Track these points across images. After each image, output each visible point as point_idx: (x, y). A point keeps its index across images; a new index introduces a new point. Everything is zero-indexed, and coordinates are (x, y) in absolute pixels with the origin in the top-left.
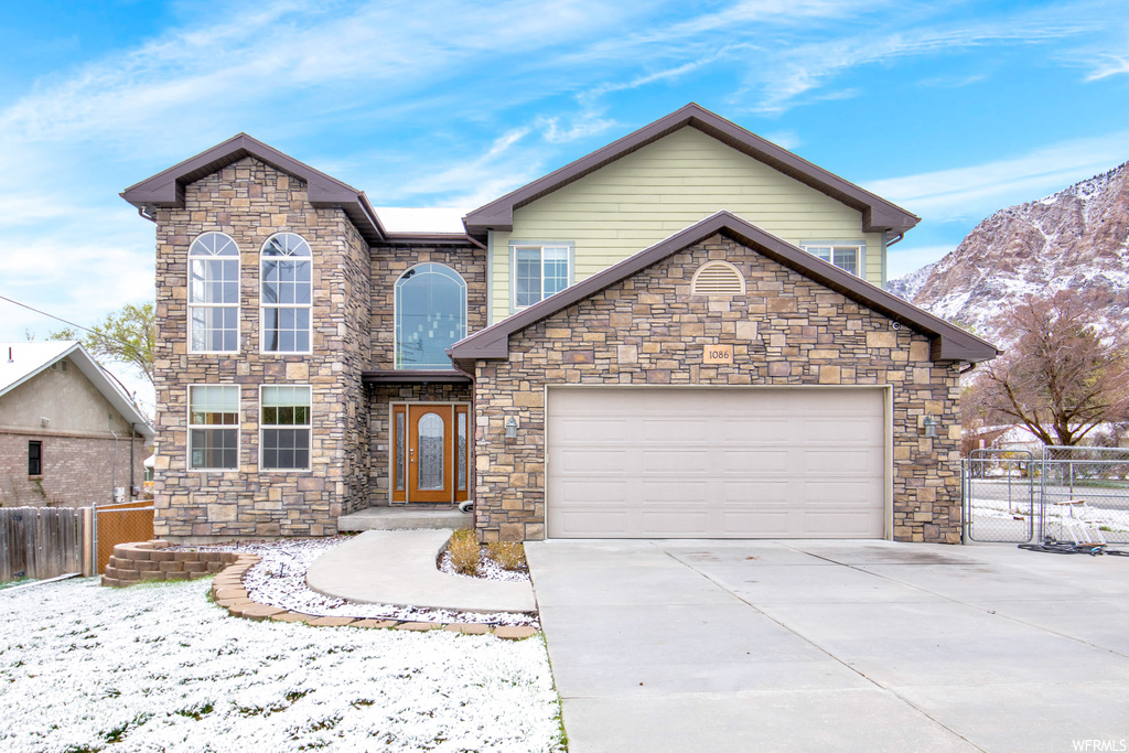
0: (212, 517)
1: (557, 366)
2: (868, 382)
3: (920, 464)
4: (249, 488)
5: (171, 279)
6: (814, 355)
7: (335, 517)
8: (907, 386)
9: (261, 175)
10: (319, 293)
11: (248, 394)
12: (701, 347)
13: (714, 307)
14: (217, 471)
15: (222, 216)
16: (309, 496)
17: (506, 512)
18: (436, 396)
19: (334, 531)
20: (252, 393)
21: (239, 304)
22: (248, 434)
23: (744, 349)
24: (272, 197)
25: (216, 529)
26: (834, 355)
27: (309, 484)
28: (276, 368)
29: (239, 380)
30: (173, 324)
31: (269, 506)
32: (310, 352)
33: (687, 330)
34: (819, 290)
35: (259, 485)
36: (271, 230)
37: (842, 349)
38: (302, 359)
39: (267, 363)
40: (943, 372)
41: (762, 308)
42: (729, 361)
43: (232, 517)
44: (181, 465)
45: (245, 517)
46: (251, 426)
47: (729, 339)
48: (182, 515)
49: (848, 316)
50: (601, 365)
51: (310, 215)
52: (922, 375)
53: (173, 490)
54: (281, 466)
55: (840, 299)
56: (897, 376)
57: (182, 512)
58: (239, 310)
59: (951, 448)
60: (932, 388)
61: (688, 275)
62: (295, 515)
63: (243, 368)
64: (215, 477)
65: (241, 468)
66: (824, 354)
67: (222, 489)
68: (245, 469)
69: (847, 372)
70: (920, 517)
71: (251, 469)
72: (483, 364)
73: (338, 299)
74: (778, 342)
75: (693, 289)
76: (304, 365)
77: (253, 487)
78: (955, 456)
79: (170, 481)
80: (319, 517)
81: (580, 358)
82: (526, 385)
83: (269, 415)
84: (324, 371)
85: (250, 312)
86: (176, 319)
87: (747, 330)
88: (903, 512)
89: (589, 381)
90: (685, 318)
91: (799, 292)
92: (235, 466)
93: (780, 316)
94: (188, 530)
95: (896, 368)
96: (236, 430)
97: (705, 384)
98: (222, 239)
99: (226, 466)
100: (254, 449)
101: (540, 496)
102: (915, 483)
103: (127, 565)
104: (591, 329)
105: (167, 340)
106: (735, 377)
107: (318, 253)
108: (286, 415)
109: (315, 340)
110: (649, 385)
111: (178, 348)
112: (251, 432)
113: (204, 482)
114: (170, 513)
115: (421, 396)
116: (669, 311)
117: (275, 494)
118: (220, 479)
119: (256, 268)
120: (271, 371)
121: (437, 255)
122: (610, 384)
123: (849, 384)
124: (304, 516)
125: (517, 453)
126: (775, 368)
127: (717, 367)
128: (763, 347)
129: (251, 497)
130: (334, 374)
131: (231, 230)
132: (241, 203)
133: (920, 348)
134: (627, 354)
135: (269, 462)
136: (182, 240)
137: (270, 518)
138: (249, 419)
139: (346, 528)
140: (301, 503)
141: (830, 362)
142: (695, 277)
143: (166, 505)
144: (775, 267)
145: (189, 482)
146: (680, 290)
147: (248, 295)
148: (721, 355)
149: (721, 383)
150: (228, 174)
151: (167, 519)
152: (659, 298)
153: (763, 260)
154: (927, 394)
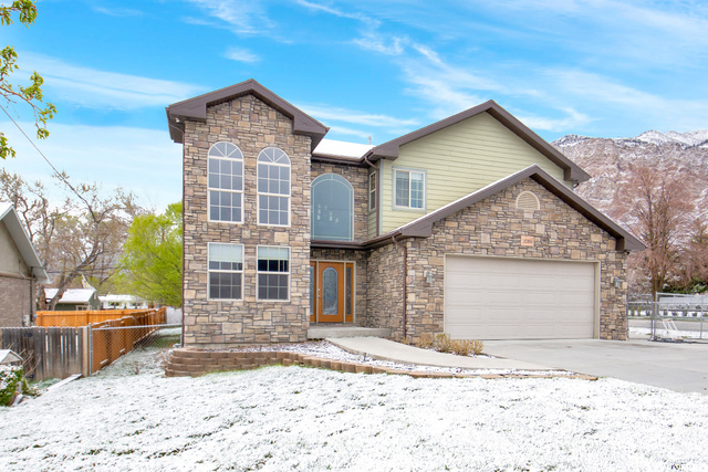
0: (225, 331)
1: (450, 243)
2: (591, 259)
3: (611, 301)
4: (250, 312)
5: (196, 170)
6: (569, 244)
7: (305, 330)
8: (606, 262)
9: (258, 108)
10: (296, 189)
11: (249, 250)
12: (519, 237)
13: (526, 216)
14: (229, 300)
15: (232, 131)
16: (289, 317)
17: (424, 326)
18: (335, 257)
19: (304, 339)
20: (253, 250)
21: (243, 191)
22: (250, 277)
23: (539, 239)
24: (265, 123)
25: (228, 339)
26: (577, 244)
27: (289, 309)
28: (268, 235)
29: (244, 241)
30: (198, 201)
31: (263, 323)
32: (289, 225)
33: (514, 227)
34: (572, 211)
35: (257, 309)
36: (264, 145)
37: (581, 242)
38: (284, 230)
39: (263, 230)
40: (620, 256)
41: (547, 217)
42: (532, 245)
43: (239, 331)
44: (203, 296)
45: (247, 331)
46: (251, 272)
47: (532, 233)
48: (205, 330)
49: (584, 225)
50: (473, 243)
51: (290, 138)
52: (612, 257)
53: (198, 313)
54: (270, 298)
55: (580, 216)
56: (602, 256)
57: (204, 328)
58: (243, 195)
59: (623, 293)
60: (616, 263)
61: (514, 197)
62: (280, 329)
63: (246, 234)
64: (227, 305)
65: (244, 298)
66: (574, 244)
67: (232, 312)
68: (248, 299)
69: (583, 254)
70: (611, 327)
71: (251, 299)
72: (413, 240)
73: (307, 193)
74: (554, 235)
75: (516, 205)
76: (286, 234)
77: (253, 311)
78: (624, 297)
79: (196, 307)
80: (295, 330)
81: (462, 239)
82: (434, 253)
83: (262, 265)
84: (298, 238)
85: (250, 197)
86: (200, 198)
87: (540, 229)
88: (604, 325)
89: (468, 253)
90: (513, 220)
91: (563, 211)
92: (239, 297)
93: (555, 223)
94: (209, 339)
95: (602, 253)
96: (240, 274)
97: (521, 257)
98: (232, 148)
99: (234, 297)
100: (253, 287)
101: (441, 317)
102: (609, 310)
103: (194, 363)
104: (467, 223)
105: (194, 212)
106: (535, 254)
107: (294, 163)
108: (274, 265)
109: (293, 218)
110: (495, 257)
111: (201, 217)
112: (251, 276)
113: (220, 308)
114: (196, 328)
115: (326, 256)
116: (505, 215)
117: (268, 315)
118: (231, 306)
119: (255, 169)
120: (263, 236)
121: (336, 169)
122: (477, 254)
123: (583, 260)
124: (286, 330)
125: (430, 292)
126: (553, 250)
127: (528, 247)
128: (547, 238)
129: (252, 318)
130: (304, 240)
131: (238, 142)
132: (244, 124)
133: (612, 243)
134: (485, 238)
135: (262, 295)
136: (204, 144)
137: (264, 331)
138: (250, 267)
139: (313, 337)
140: (284, 322)
141: (576, 248)
142: (518, 199)
143: (193, 323)
144: (553, 196)
145: (209, 308)
146: (510, 205)
147: (249, 186)
148: (529, 241)
149: (529, 256)
150: (236, 104)
151: (194, 332)
152: (501, 208)
153: (548, 192)
154: (614, 266)
